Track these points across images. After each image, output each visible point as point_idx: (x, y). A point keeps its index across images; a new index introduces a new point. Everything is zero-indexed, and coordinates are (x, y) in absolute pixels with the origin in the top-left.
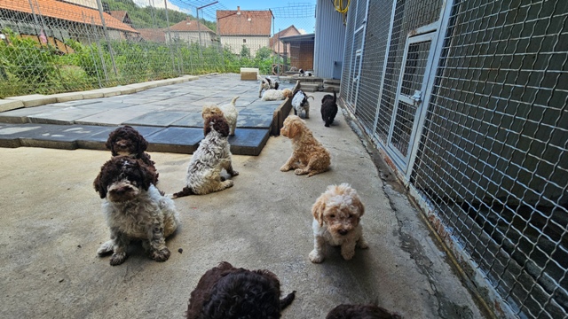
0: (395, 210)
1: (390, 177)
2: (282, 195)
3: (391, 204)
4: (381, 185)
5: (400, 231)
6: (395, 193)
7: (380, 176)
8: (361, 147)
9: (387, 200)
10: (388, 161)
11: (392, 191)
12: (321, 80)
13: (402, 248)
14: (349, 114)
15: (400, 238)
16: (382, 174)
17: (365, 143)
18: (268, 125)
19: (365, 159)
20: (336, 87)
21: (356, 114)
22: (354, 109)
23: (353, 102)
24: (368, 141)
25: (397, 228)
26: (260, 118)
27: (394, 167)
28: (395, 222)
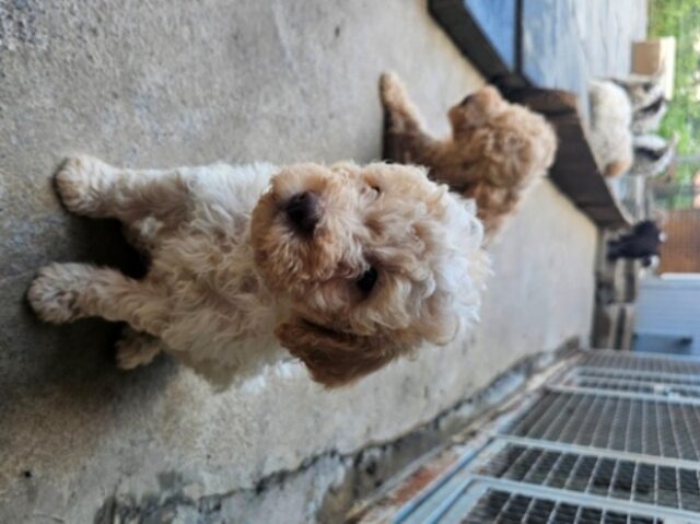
0: (261, 487)
1: (368, 481)
2: (300, 53)
3: (282, 477)
4: (343, 447)
5: (178, 500)
6: (320, 494)
7: (371, 446)
8: (453, 397)
9: (292, 463)
10: (420, 477)
11: (323, 483)
12: (631, 295)
13: (112, 507)
14: (540, 371)
15: (151, 501)
16: (377, 453)
17: (466, 411)
18: (529, 69)
19: (423, 403)
20: (611, 340)
21: (546, 393)
22: (560, 387)
23: (584, 384)
24: (471, 420)
25: (192, 492)
26: (548, 50)
27: (403, 495)
28: (212, 484)
